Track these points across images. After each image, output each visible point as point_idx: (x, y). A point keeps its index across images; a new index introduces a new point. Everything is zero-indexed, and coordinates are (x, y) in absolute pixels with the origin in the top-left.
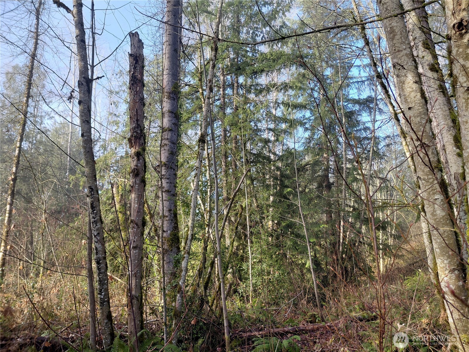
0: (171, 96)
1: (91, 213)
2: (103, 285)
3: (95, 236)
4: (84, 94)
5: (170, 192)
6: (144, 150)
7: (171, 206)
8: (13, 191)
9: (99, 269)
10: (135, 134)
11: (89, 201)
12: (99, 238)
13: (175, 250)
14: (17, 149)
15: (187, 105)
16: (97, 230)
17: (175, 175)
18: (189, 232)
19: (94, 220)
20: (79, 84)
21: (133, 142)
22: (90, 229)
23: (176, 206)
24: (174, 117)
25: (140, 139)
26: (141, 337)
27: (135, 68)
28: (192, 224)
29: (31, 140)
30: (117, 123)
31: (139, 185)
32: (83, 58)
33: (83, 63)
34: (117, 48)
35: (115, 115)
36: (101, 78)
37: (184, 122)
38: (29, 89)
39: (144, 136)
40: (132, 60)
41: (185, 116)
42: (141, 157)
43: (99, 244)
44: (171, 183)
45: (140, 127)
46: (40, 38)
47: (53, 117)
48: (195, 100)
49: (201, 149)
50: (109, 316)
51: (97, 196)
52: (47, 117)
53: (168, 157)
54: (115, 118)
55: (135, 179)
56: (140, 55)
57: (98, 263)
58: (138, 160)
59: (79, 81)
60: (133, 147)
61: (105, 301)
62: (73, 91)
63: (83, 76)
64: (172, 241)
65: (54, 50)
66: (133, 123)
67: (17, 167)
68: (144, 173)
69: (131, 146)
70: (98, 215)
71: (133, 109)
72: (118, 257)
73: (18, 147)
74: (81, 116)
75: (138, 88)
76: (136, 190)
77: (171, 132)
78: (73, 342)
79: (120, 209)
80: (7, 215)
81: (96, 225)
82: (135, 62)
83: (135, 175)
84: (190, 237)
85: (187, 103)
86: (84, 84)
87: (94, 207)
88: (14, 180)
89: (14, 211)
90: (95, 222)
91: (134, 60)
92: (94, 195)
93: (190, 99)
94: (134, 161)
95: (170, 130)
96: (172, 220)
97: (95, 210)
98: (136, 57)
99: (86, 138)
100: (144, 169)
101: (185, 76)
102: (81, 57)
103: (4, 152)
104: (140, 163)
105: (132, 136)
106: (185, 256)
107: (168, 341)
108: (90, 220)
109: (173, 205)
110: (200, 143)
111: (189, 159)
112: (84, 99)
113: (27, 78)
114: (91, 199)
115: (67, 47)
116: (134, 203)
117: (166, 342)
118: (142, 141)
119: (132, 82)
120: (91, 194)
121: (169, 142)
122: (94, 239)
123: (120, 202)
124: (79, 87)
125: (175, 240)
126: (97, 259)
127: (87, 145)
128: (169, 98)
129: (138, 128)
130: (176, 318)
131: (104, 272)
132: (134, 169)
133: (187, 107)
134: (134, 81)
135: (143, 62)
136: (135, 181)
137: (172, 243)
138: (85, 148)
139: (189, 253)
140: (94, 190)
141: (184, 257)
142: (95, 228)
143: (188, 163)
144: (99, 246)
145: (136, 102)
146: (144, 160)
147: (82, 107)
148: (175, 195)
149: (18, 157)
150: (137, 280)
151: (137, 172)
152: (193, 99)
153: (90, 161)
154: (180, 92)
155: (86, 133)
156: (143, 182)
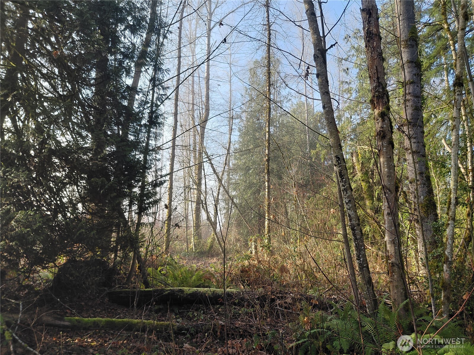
0: (409, 43)
1: (340, 182)
2: (360, 251)
3: (347, 203)
4: (320, 66)
5: (419, 152)
6: (388, 108)
7: (421, 168)
8: (268, 170)
9: (354, 235)
10: (377, 93)
11: (337, 170)
12: (350, 205)
13: (431, 216)
14: (267, 134)
15: (427, 50)
16: (348, 197)
17: (423, 132)
18: (452, 196)
19: (344, 188)
20: (315, 58)
21: (375, 103)
22: (341, 197)
23: (427, 168)
24: (415, 67)
25: (383, 98)
26: (406, 306)
27: (369, 23)
28: (454, 186)
29: (275, 124)
30: (349, 91)
31: (387, 147)
32: (315, 30)
33: (316, 36)
34: (345, 10)
35: (347, 82)
36: (334, 45)
37: (425, 70)
38: (269, 78)
39: (386, 94)
40: (365, 15)
41: (425, 63)
42: (386, 117)
43: (351, 211)
44: (418, 142)
45: (382, 84)
46: (271, 28)
47: (290, 100)
48: (436, 41)
49: (458, 95)
50: (369, 282)
51: (344, 164)
52: (285, 101)
53: (412, 114)
54: (346, 86)
55: (382, 142)
56: (373, 6)
57: (353, 229)
58: (383, 120)
59: (314, 55)
60: (376, 108)
61: (364, 267)
62: (308, 68)
63: (318, 48)
64: (427, 207)
65: (285, 35)
66: (373, 82)
67: (269, 150)
68: (390, 135)
69: (374, 108)
70: (348, 183)
71: (372, 67)
72: (365, 225)
73: (268, 132)
74: (321, 89)
75: (375, 43)
76: (384, 154)
77: (413, 85)
78: (336, 302)
79: (362, 177)
80: (267, 190)
81: (347, 193)
82: (368, 16)
83: (382, 137)
84: (453, 201)
85: (427, 48)
86: (320, 56)
87: (343, 176)
88: (268, 160)
89: (271, 187)
90: (345, 190)
91: (367, 14)
92: (341, 163)
93: (430, 42)
94: (378, 123)
95: (412, 83)
96: (424, 184)
97: (343, 178)
98: (369, 10)
99: (327, 109)
100: (390, 130)
101: (421, 16)
102: (314, 31)
103: (257, 139)
104: (385, 124)
105: (374, 96)
106: (449, 222)
107: (437, 313)
108: (340, 189)
109: (423, 168)
110: (456, 88)
111: (436, 113)
112: (322, 71)
113: (266, 68)
114: (339, 168)
115: (298, 26)
116: (384, 168)
117: (436, 315)
118: (385, 100)
119: (368, 39)
120: (339, 163)
121: (411, 96)
122: (346, 206)
123: (361, 170)
124: (315, 60)
125: (431, 205)
126: (352, 226)
127: (329, 115)
128: (407, 46)
129: (379, 86)
130: (445, 291)
131: (360, 239)
132: (380, 131)
133: (426, 53)
134: (369, 37)
135: (377, 13)
136: (382, 144)
137: (428, 209)
138: (327, 119)
139: (454, 219)
140: (340, 160)
141: (449, 224)
142: (345, 196)
143: (436, 117)
144: (351, 213)
145: (375, 59)
146: (390, 120)
147: (320, 80)
148: (424, 156)
149: (269, 140)
150: (396, 248)
151: (384, 134)
152: (434, 40)
153: (333, 131)
154: (417, 37)
155: (327, 104)
156: (391, 144)
